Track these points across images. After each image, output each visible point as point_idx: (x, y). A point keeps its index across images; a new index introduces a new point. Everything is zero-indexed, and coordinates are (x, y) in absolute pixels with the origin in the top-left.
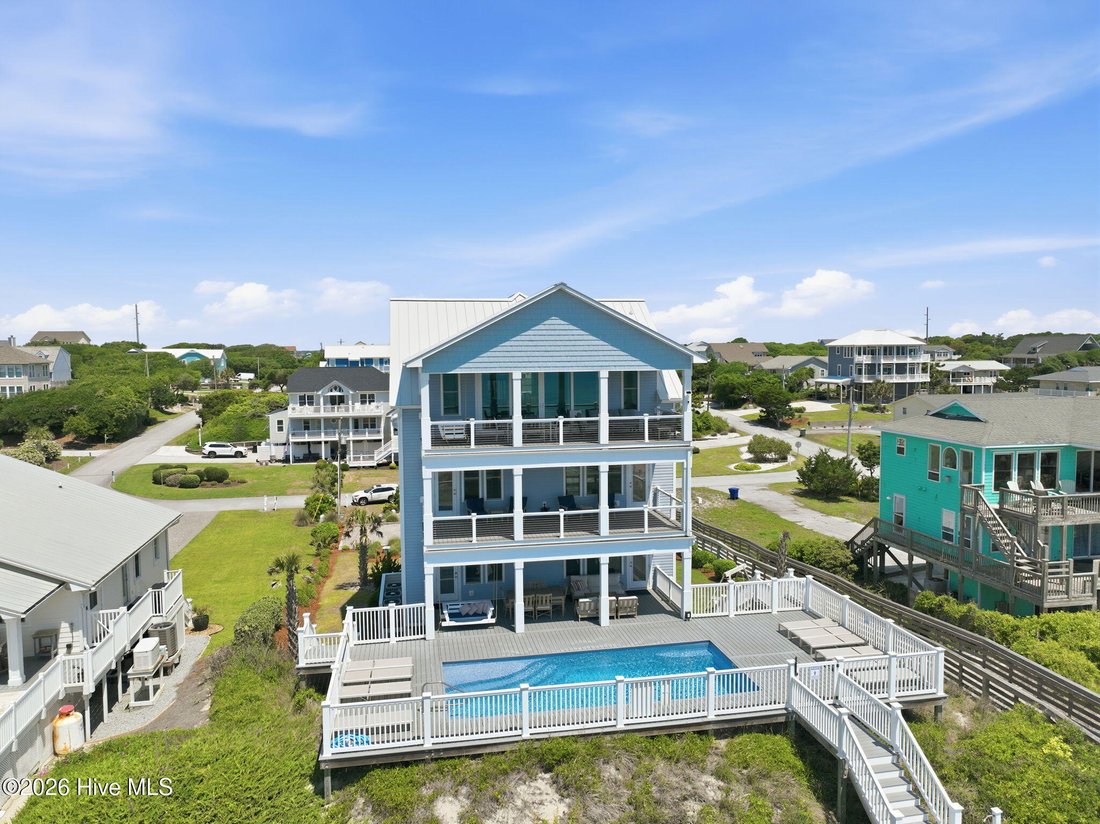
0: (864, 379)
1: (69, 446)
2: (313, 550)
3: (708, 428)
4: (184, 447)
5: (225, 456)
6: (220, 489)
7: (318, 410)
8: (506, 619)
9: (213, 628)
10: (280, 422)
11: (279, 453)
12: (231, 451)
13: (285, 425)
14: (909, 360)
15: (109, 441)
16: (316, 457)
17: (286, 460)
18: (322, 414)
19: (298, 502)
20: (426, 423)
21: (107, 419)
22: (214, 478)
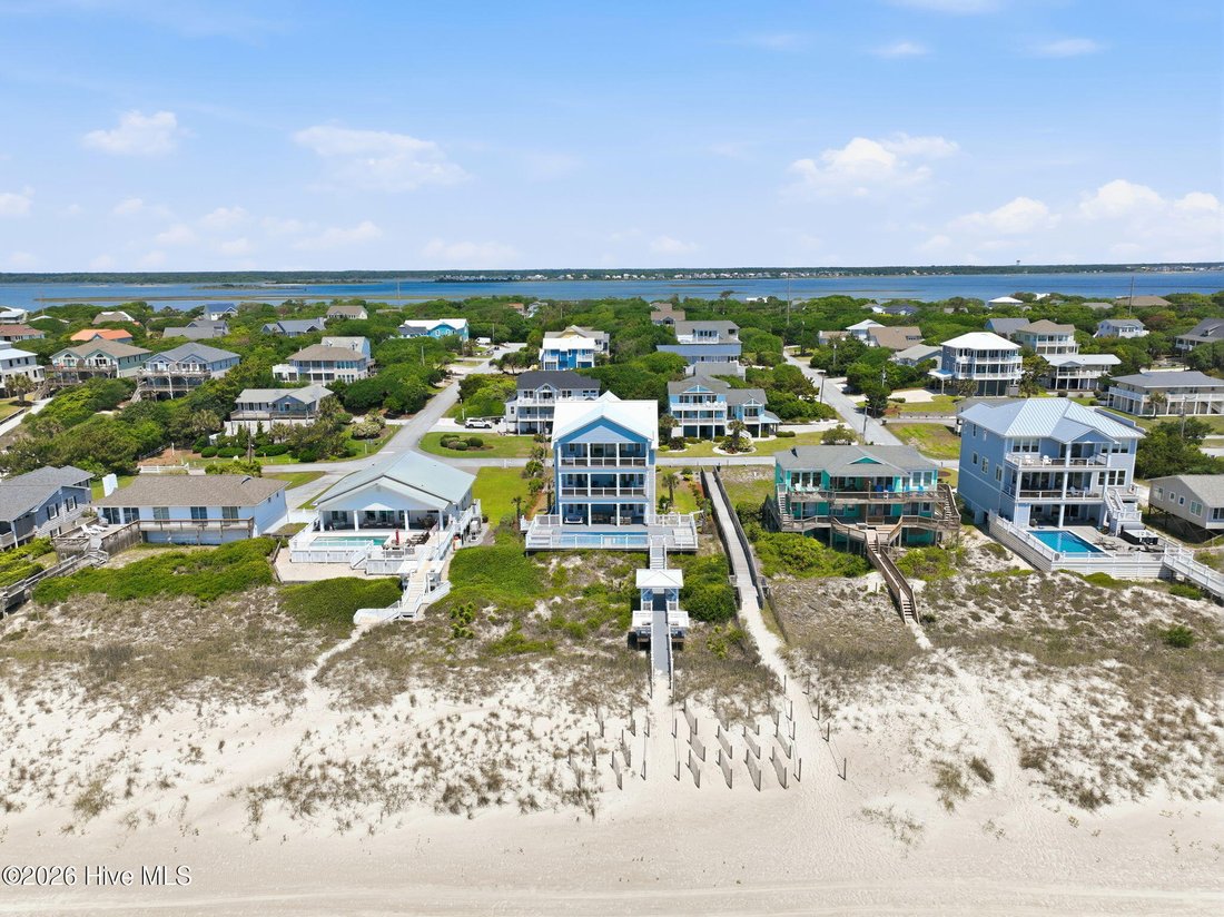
0: (961, 377)
1: (387, 416)
2: (529, 492)
3: (816, 415)
4: (453, 419)
5: (480, 428)
6: (479, 452)
7: (535, 402)
8: (586, 522)
9: (490, 522)
10: (512, 408)
11: (512, 427)
12: (482, 424)
13: (516, 410)
14: (1000, 362)
15: (409, 414)
16: (534, 431)
17: (516, 432)
18: (538, 405)
19: (523, 462)
20: (560, 458)
21: (406, 399)
22: (475, 444)
